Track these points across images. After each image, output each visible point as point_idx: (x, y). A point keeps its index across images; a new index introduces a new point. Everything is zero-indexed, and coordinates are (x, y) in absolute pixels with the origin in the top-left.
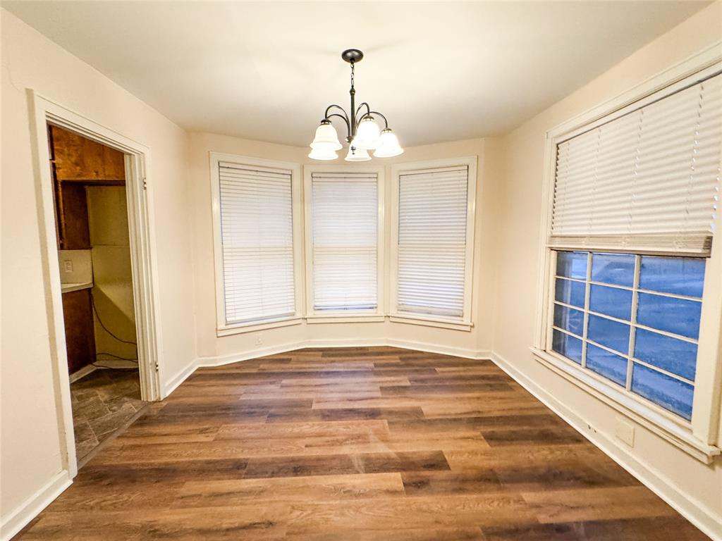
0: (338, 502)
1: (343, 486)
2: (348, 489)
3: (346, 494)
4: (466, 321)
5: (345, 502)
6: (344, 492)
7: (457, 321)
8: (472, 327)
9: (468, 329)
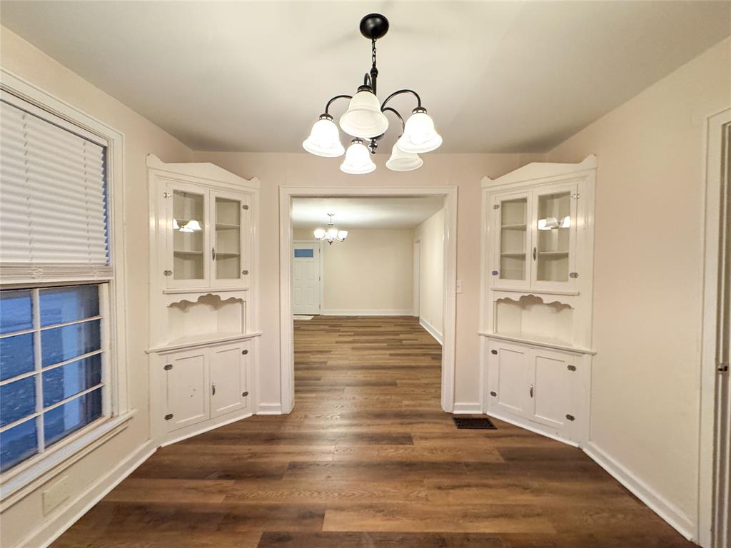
0: (389, 502)
1: (385, 518)
2: (379, 514)
3: (381, 508)
5: (382, 501)
6: (383, 511)
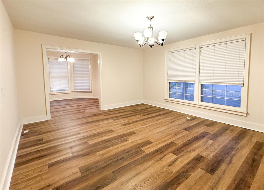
4: (90, 90)
7: (89, 91)
8: (92, 91)
9: (91, 92)
